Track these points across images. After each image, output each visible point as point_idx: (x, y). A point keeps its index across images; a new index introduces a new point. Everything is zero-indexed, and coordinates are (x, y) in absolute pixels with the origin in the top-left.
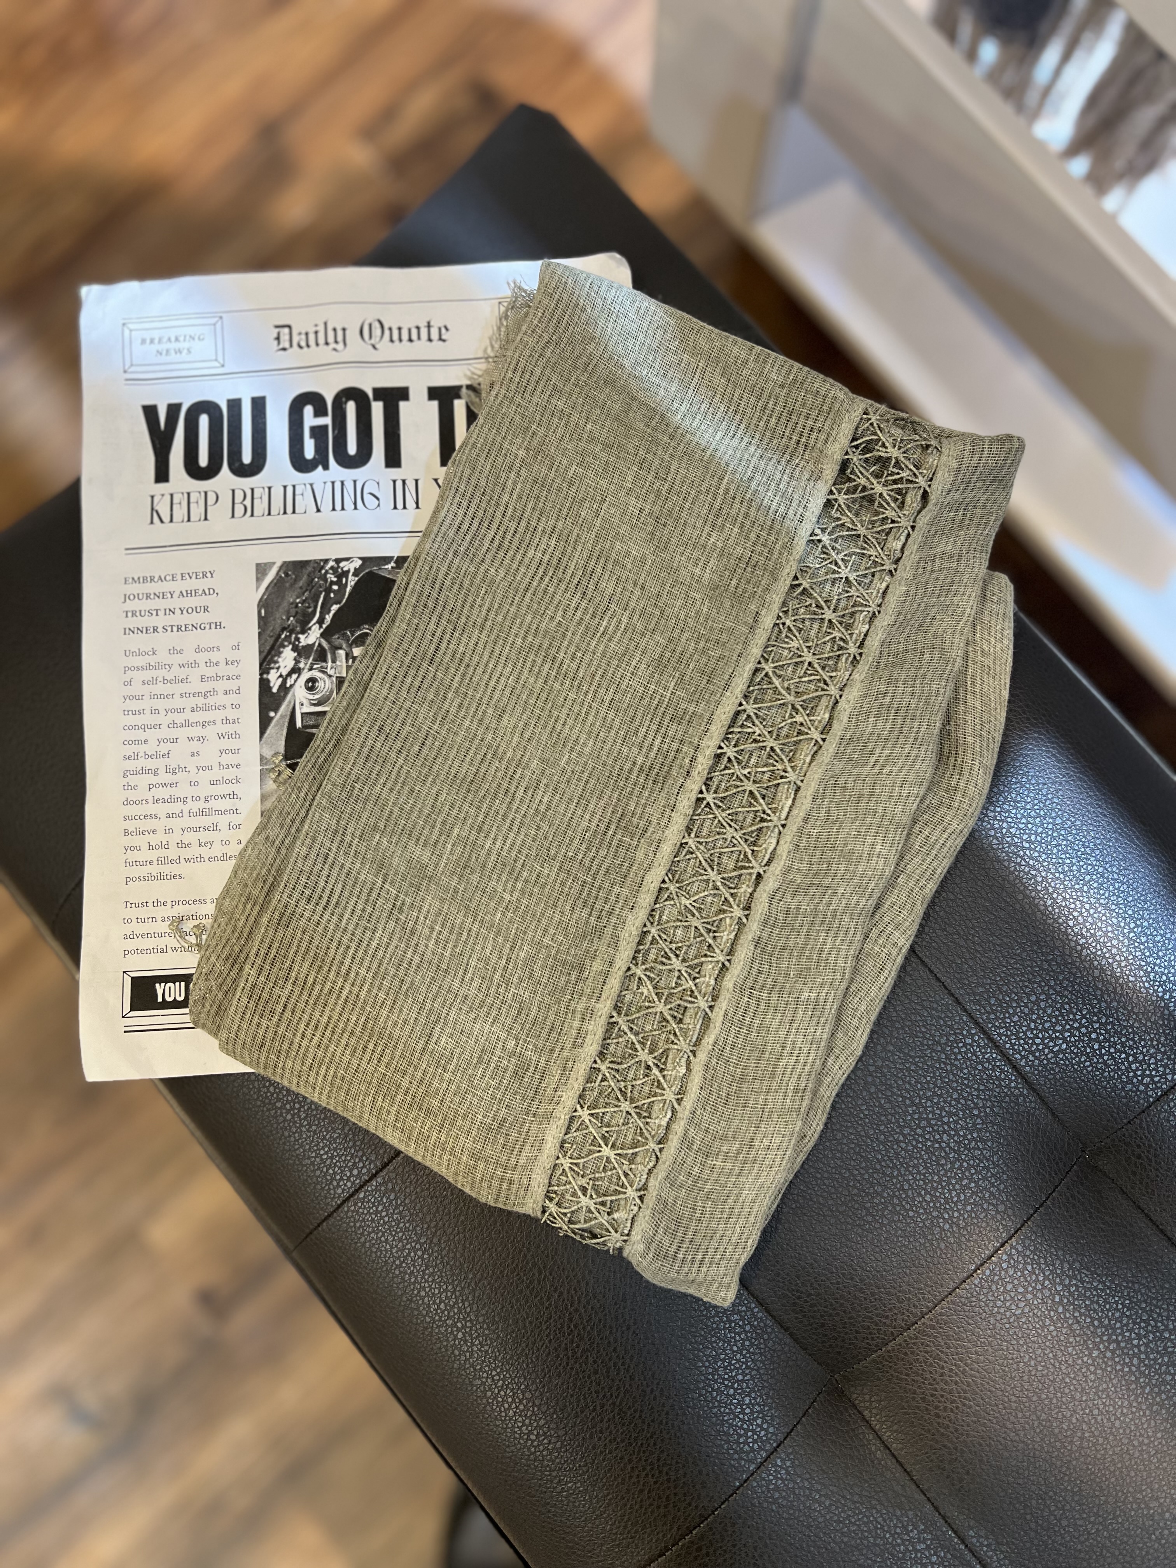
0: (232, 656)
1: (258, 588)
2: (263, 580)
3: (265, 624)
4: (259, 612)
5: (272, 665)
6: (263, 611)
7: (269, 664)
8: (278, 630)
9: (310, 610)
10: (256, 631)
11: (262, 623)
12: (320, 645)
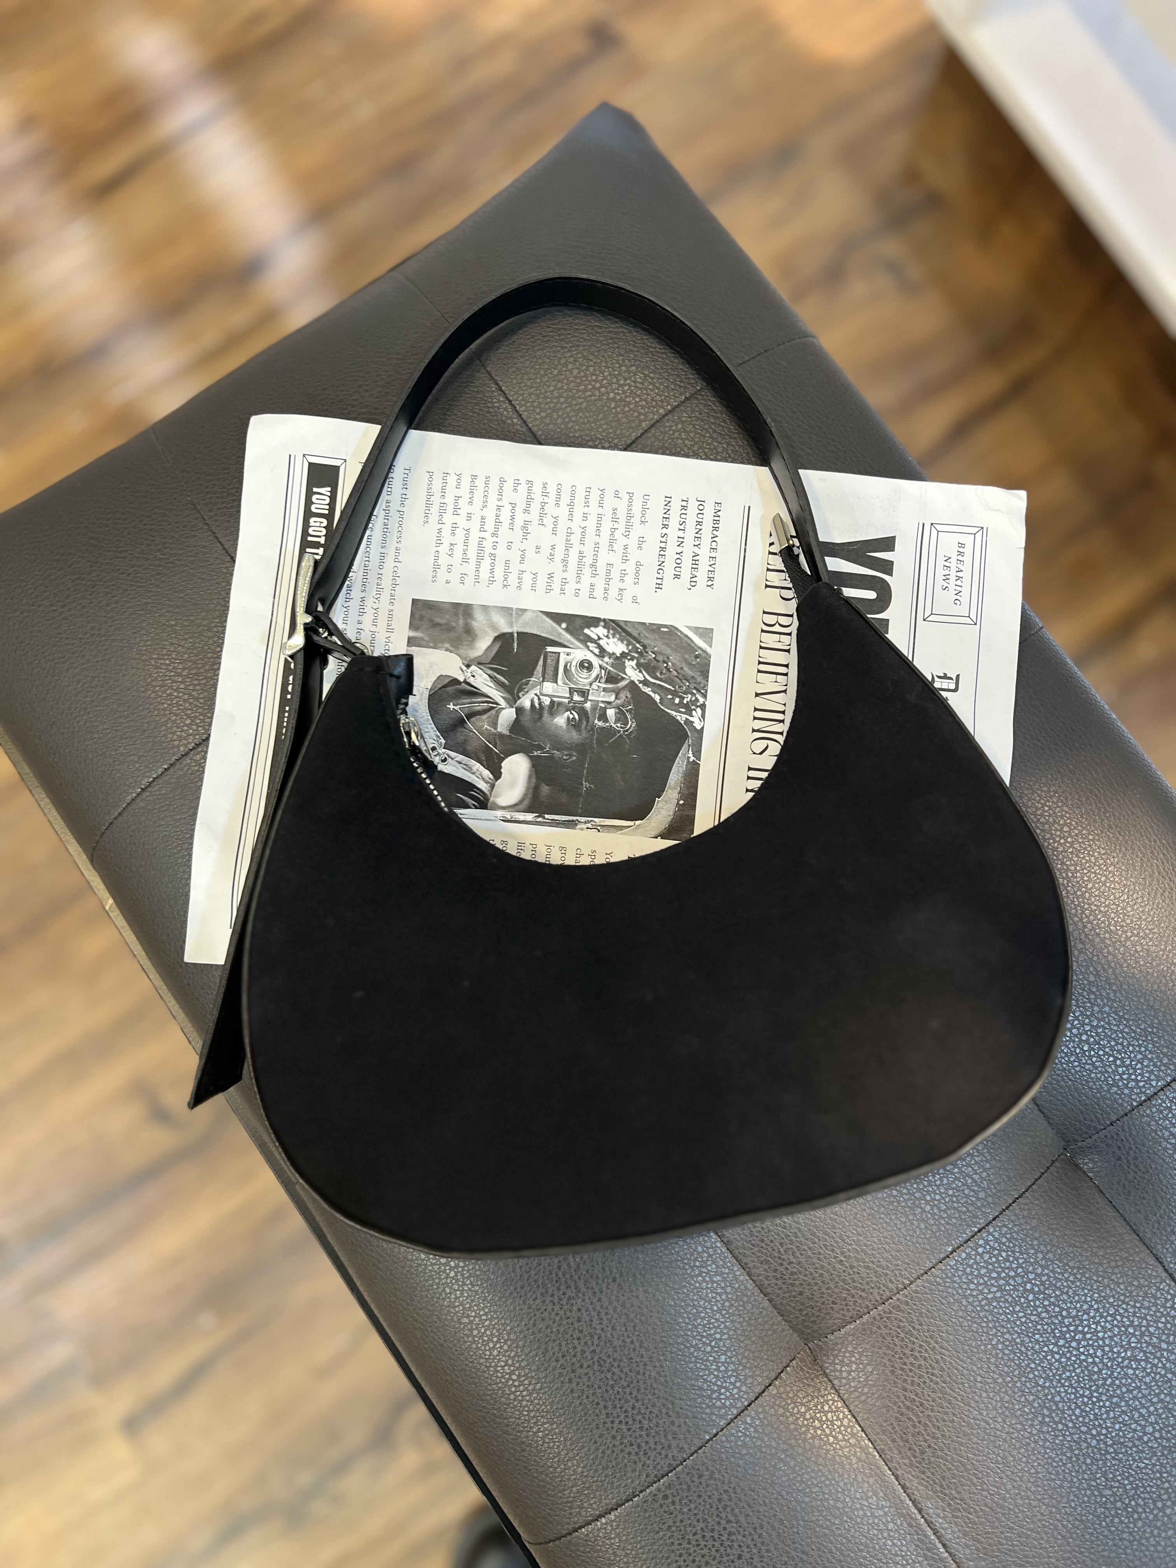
0: (627, 596)
1: (688, 627)
2: (696, 634)
3: (653, 630)
4: (665, 626)
5: (611, 632)
6: (666, 630)
7: (613, 629)
8: (646, 642)
9: (658, 674)
10: (647, 621)
11: (655, 627)
12: (623, 679)
